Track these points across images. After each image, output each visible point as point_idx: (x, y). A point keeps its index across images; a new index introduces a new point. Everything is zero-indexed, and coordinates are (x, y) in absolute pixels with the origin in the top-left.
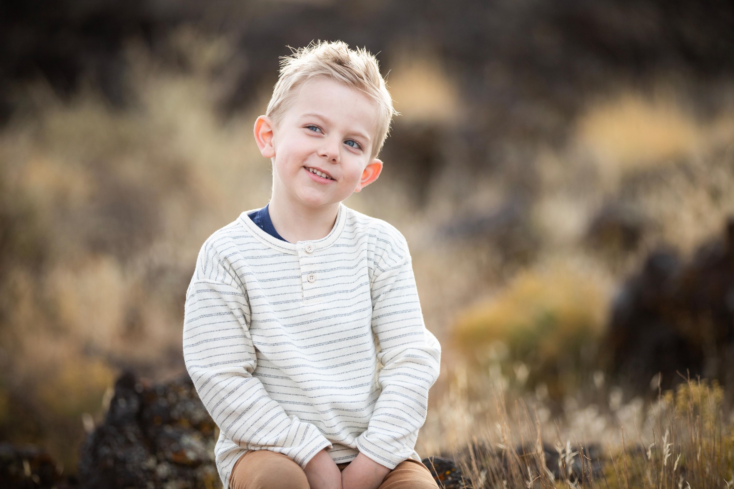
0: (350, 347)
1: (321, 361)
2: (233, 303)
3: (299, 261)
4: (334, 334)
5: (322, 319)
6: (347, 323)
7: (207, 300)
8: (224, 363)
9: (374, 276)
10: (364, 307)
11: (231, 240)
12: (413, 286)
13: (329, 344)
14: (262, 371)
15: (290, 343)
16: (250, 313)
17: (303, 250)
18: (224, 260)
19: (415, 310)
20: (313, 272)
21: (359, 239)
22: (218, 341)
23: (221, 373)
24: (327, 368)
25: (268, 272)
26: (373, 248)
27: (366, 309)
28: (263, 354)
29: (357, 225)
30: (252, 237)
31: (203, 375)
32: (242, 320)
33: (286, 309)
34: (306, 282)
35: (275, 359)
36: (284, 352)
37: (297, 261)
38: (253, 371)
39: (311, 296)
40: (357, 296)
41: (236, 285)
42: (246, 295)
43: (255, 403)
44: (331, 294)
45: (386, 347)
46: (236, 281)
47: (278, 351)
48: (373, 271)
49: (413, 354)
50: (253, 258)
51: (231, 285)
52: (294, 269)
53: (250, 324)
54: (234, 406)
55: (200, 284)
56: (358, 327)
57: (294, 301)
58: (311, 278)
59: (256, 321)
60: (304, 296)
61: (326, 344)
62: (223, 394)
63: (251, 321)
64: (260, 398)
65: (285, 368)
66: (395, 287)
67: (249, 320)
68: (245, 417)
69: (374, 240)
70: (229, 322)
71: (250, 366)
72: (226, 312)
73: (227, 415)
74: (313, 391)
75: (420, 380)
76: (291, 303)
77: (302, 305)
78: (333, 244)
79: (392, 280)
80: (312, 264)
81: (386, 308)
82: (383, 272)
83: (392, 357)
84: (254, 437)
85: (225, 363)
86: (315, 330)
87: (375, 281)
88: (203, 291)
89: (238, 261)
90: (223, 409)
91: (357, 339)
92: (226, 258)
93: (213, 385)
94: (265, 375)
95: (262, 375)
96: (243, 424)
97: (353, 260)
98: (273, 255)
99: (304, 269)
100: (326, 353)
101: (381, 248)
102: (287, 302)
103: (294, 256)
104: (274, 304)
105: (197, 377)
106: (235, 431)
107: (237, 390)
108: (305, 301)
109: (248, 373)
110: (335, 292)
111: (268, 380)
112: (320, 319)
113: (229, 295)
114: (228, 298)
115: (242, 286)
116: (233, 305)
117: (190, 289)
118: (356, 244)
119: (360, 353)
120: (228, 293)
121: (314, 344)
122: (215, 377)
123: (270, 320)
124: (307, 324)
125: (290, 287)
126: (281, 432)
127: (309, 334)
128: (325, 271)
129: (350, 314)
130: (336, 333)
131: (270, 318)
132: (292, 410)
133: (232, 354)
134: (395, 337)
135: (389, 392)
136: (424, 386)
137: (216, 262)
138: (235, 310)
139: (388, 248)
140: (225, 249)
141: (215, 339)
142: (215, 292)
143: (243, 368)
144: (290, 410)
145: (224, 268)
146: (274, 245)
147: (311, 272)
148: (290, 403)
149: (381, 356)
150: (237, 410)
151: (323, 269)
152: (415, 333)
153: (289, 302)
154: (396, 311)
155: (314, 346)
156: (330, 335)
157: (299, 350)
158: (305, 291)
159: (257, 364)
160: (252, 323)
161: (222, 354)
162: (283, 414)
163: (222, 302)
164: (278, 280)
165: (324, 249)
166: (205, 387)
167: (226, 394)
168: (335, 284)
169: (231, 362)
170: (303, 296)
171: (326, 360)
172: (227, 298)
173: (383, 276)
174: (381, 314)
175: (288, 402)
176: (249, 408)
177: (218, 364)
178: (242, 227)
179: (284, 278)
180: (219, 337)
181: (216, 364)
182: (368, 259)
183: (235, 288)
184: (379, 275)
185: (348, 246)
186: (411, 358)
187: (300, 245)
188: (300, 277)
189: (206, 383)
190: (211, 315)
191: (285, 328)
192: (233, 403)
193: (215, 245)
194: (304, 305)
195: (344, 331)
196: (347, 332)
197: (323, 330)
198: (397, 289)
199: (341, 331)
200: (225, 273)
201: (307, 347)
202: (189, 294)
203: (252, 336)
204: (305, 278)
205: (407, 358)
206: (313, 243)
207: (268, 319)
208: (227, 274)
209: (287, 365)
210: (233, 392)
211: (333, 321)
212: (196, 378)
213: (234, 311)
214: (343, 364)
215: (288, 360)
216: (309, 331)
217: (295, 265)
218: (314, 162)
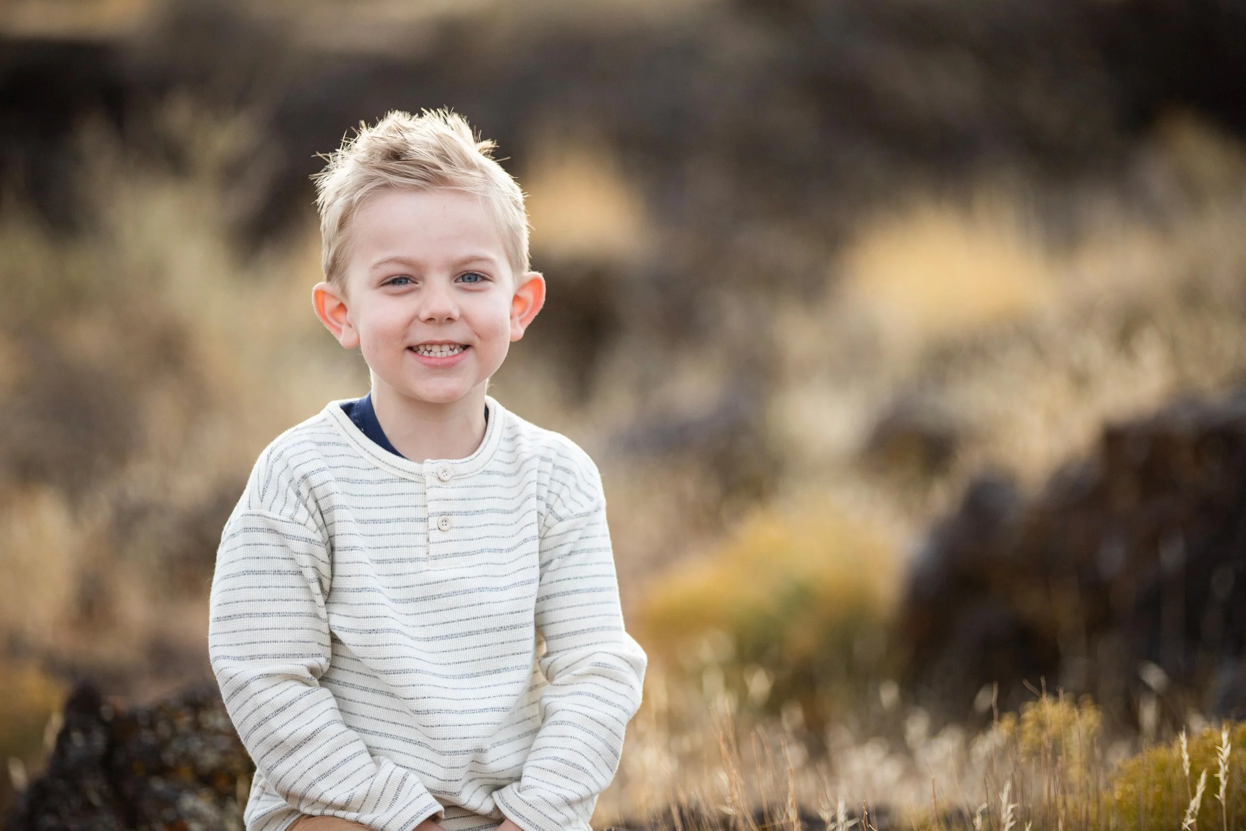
0: (503, 645)
1: (452, 665)
2: (305, 555)
3: (425, 494)
4: (477, 619)
5: (459, 593)
6: (499, 602)
7: (261, 546)
8: (274, 656)
9: (544, 528)
10: (530, 578)
11: (314, 446)
12: (606, 549)
13: (467, 636)
14: (338, 675)
15: (398, 632)
16: (330, 576)
17: (434, 474)
18: (301, 481)
19: (609, 589)
20: (447, 514)
21: (524, 462)
22: (269, 618)
23: (267, 673)
24: (461, 677)
25: (370, 508)
26: (546, 479)
27: (532, 582)
28: (348, 646)
29: (521, 440)
30: (347, 445)
31: (236, 675)
32: (316, 587)
33: (398, 573)
34: (435, 529)
35: (370, 656)
36: (386, 645)
37: (422, 494)
38: (321, 675)
39: (441, 553)
40: (518, 559)
41: (314, 527)
42: (329, 544)
43: (320, 731)
44: (475, 553)
45: (558, 649)
46: (314, 520)
47: (376, 643)
48: (543, 519)
49: (605, 662)
50: (348, 480)
51: (305, 525)
52: (415, 506)
53: (327, 594)
54: (283, 733)
55: (251, 517)
56: (517, 610)
57: (411, 560)
58: (444, 523)
59: (341, 590)
60: (431, 553)
61: (462, 636)
62: (266, 711)
63: (331, 588)
64: (329, 724)
65: (385, 672)
66: (579, 548)
67: (327, 588)
68: (300, 754)
69: (548, 467)
70: (293, 589)
71: (318, 666)
72: (290, 571)
73: (270, 748)
74: (429, 715)
75: (614, 708)
76: (406, 563)
77: (425, 568)
78: (483, 469)
79: (575, 535)
80: (448, 500)
81: (561, 582)
82: (560, 521)
83: (567, 664)
84: (312, 789)
85: (277, 656)
86: (445, 612)
87: (546, 535)
88: (256, 530)
89: (327, 484)
90: (264, 735)
91: (514, 630)
92: (305, 477)
93: (252, 693)
94: (345, 684)
95: (340, 683)
96: (296, 765)
97: (513, 499)
98: (382, 480)
99: (433, 507)
100: (461, 651)
101: (558, 481)
102: (400, 561)
103: (417, 483)
104: (379, 562)
105: (226, 677)
106: (280, 776)
107: (291, 707)
108: (431, 562)
109: (313, 678)
110: (482, 551)
111: (347, 692)
112: (455, 593)
113: (300, 542)
114: (299, 546)
115: (325, 530)
116: (306, 561)
117: (230, 524)
118: (517, 472)
119: (517, 655)
120: (298, 539)
121: (442, 635)
122: (258, 680)
123: (369, 590)
124: (432, 601)
125: (407, 535)
126: (357, 786)
127: (434, 618)
128: (466, 513)
129: (505, 588)
130: (481, 619)
131: (369, 586)
132: (382, 746)
133: (290, 643)
134: (575, 633)
135: (562, 722)
136: (619, 718)
137: (284, 482)
138: (307, 569)
139: (571, 481)
140: (304, 462)
141: (264, 615)
142: (275, 534)
143: (305, 668)
144: (378, 746)
145: (298, 494)
146: (384, 464)
147: (444, 513)
148: (381, 735)
149: (549, 663)
150: (288, 740)
151: (464, 509)
152: (609, 628)
153: (404, 561)
154: (578, 588)
155: (441, 638)
156: (470, 621)
157: (414, 643)
158: (432, 545)
159: (331, 663)
160: (334, 593)
161: (273, 642)
162: (365, 754)
163: (284, 553)
164: (387, 522)
165: (468, 475)
166: (238, 695)
167: (271, 712)
168: (482, 536)
169: (287, 656)
170: (428, 553)
171: (461, 663)
172: (297, 547)
173: (560, 527)
174: (553, 592)
175: (377, 733)
176: (308, 739)
177: (265, 656)
178: (331, 426)
179: (398, 520)
180: (271, 611)
181: (261, 657)
182: (539, 498)
183: (311, 531)
184: (553, 526)
185: (504, 475)
186: (602, 668)
187: (430, 466)
188: (425, 520)
189: (241, 688)
190: (264, 572)
191: (393, 604)
192: (282, 728)
193: (287, 454)
194: (429, 568)
195: (494, 615)
196: (498, 617)
197: (458, 612)
198: (582, 551)
199: (489, 615)
200: (298, 503)
201: (429, 639)
202: (226, 534)
203: (331, 615)
204: (433, 522)
205: (595, 667)
206: (452, 465)
207: (365, 587)
208: (302, 506)
209: (390, 668)
210: (283, 709)
211: (475, 597)
212: (224, 678)
213: (305, 571)
214: (489, 672)
215: (392, 659)
216: (435, 613)
217: (419, 500)
218: (421, 334)
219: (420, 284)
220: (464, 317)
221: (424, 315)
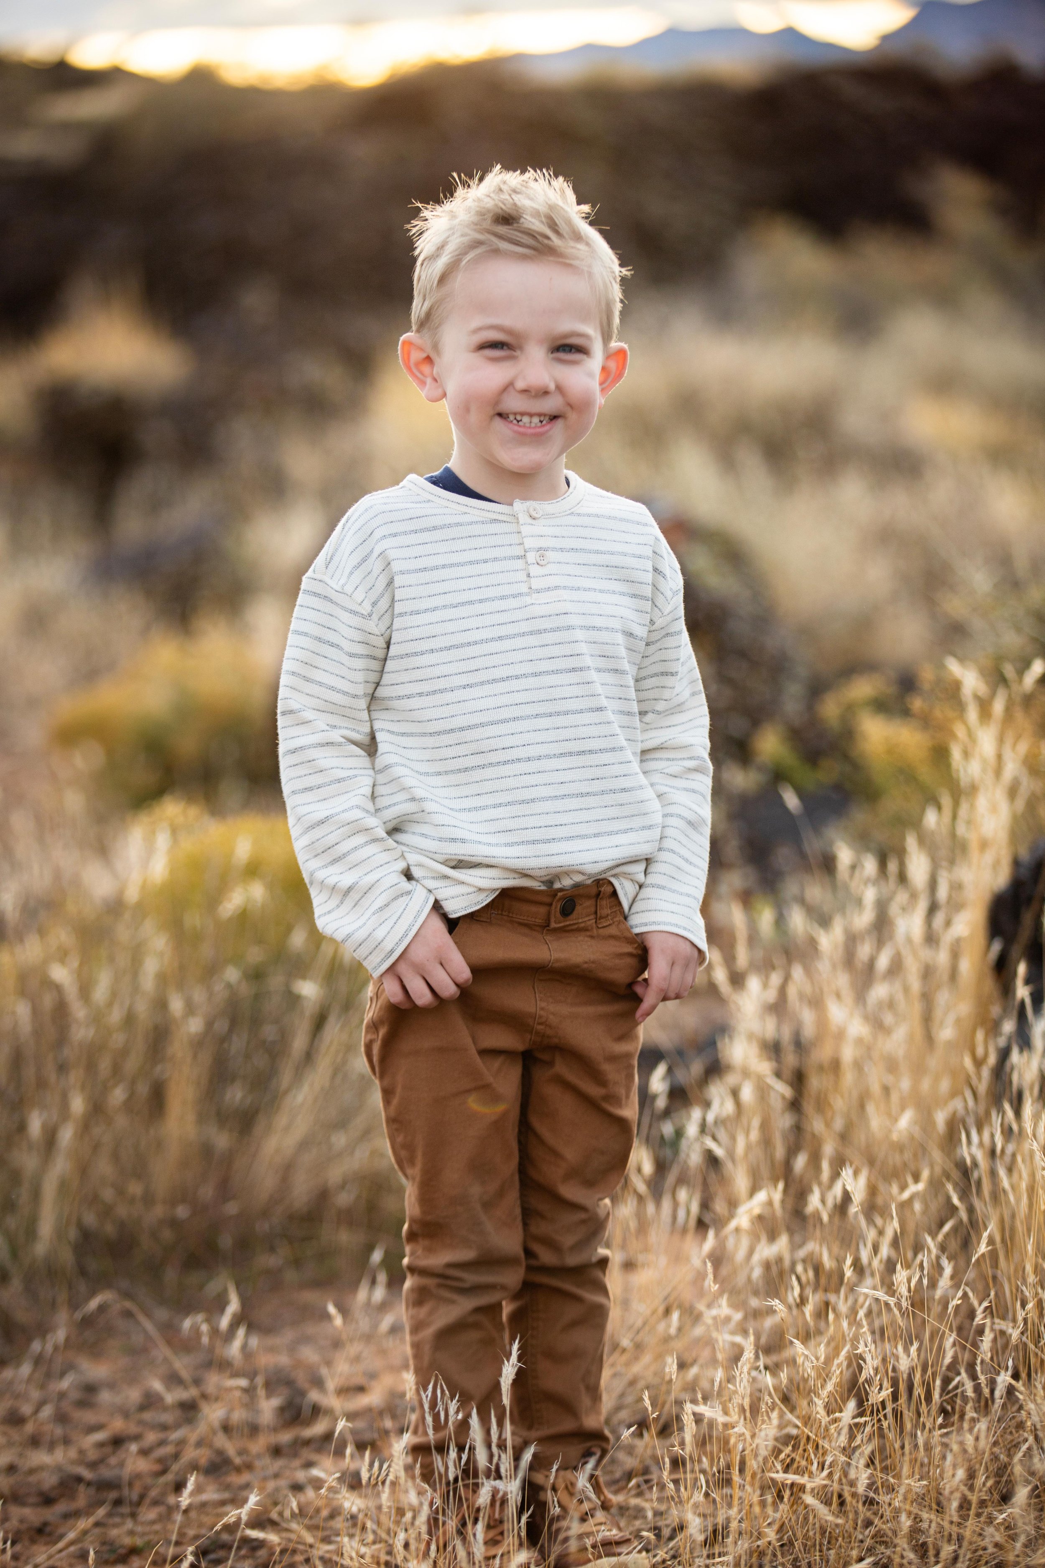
3: (520, 532)
5: (561, 627)
17: (525, 513)
20: (544, 549)
25: (465, 550)
33: (502, 610)
34: (534, 565)
37: (518, 532)
39: (542, 588)
52: (511, 545)
57: (514, 596)
58: (542, 558)
60: (534, 588)
76: (510, 599)
77: (529, 603)
78: (569, 511)
80: (542, 537)
98: (474, 523)
99: (529, 544)
102: (503, 598)
103: (511, 523)
108: (535, 596)
112: (558, 629)
121: (548, 670)
124: (536, 636)
125: (506, 573)
127: (542, 652)
128: (561, 550)
147: (540, 549)
151: (558, 546)
153: (507, 598)
155: (547, 673)
156: (573, 657)
158: (533, 579)
164: (484, 562)
165: (557, 516)
170: (530, 588)
171: (565, 698)
179: (495, 559)
187: (521, 508)
188: (523, 557)
194: (533, 602)
197: (562, 648)
201: (536, 674)
204: (531, 558)
214: (592, 710)
216: (541, 647)
217: (515, 539)
218: (513, 403)
219: (518, 353)
220: (559, 388)
221: (520, 385)
